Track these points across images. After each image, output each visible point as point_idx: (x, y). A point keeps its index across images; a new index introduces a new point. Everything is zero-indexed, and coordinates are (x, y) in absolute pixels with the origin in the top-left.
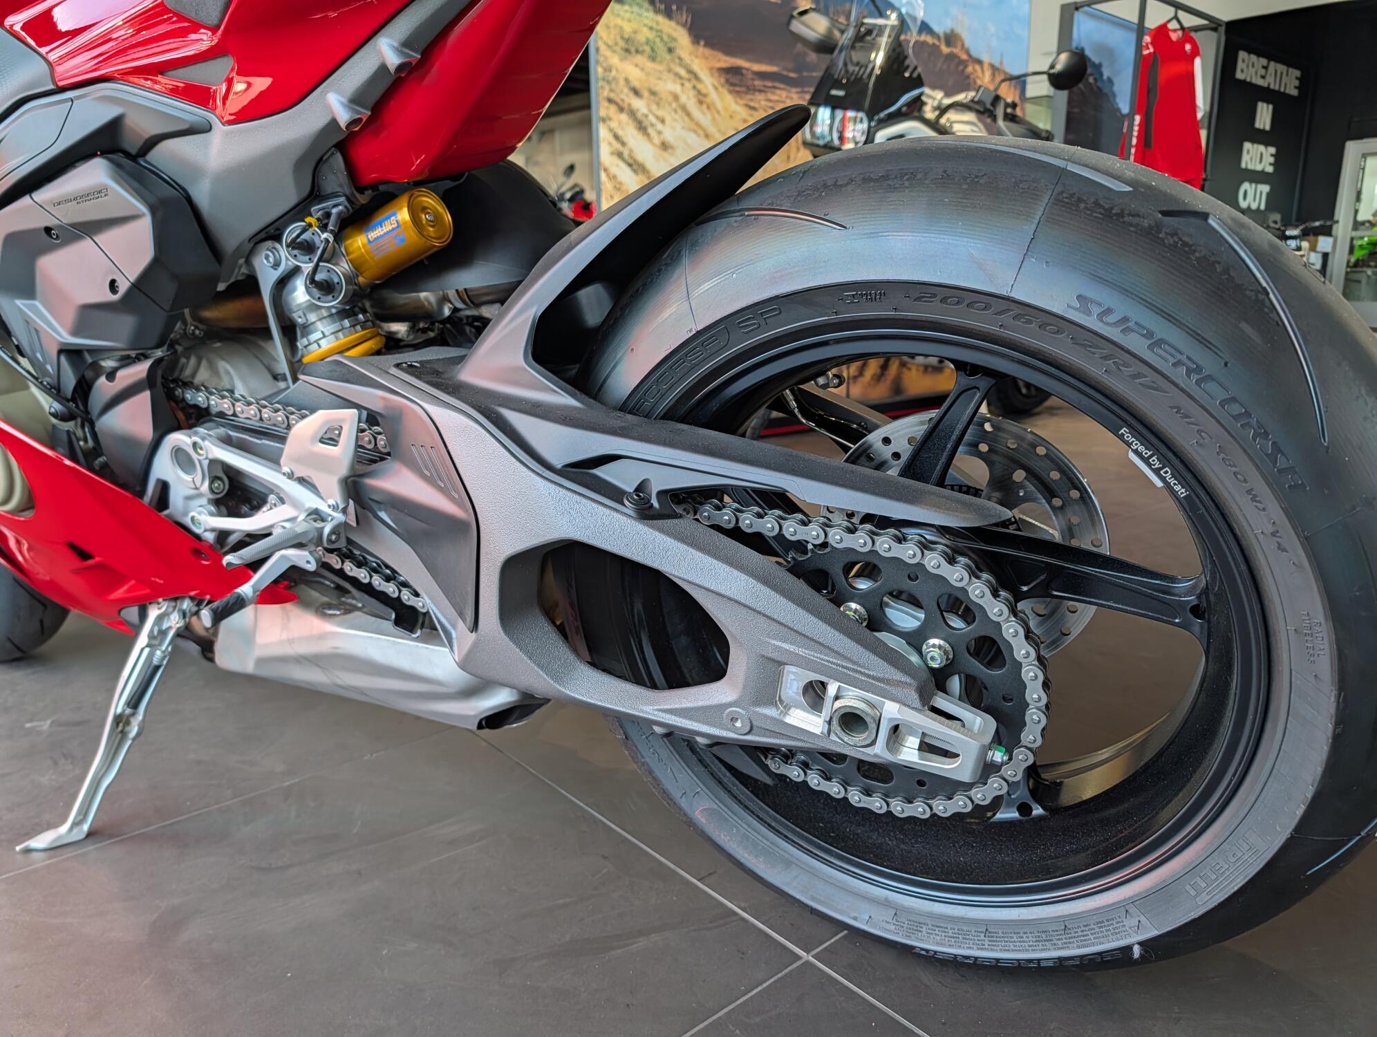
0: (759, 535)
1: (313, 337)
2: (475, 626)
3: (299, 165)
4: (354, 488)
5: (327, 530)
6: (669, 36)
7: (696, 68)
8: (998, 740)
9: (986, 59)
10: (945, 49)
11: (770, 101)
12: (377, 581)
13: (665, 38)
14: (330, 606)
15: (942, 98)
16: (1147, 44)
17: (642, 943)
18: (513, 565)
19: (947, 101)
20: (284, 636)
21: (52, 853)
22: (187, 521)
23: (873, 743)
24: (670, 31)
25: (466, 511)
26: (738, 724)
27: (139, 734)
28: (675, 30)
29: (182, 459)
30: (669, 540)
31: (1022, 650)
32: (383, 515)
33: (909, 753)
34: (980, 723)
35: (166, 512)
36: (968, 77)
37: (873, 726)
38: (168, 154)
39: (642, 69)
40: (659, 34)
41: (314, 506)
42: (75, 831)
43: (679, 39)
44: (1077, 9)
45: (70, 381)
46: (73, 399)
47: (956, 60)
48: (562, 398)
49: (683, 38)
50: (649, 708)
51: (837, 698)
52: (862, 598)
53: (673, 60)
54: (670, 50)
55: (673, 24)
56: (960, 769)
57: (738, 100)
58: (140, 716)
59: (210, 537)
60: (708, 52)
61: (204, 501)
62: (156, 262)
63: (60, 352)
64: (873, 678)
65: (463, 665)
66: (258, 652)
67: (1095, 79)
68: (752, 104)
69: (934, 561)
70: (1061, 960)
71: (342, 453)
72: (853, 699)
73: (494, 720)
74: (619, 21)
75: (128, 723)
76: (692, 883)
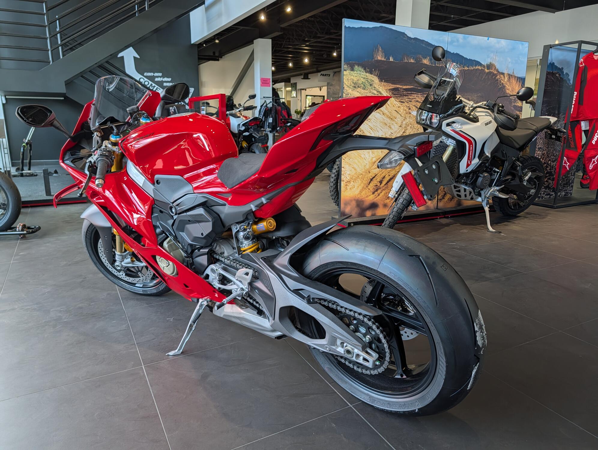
0: (332, 309)
1: (243, 245)
2: (274, 319)
3: (243, 215)
4: (250, 284)
5: (244, 293)
6: (371, 80)
7: (380, 90)
8: (378, 359)
9: (506, 72)
10: (487, 71)
11: (409, 98)
12: (254, 303)
13: (369, 81)
14: (243, 306)
15: (473, 104)
16: (582, 62)
17: (312, 396)
18: (282, 309)
19: (475, 105)
20: (231, 311)
21: (173, 356)
22: (213, 284)
23: (353, 357)
24: (372, 78)
25: (273, 296)
26: (327, 349)
27: (194, 330)
28: (373, 78)
29: (213, 271)
30: (313, 309)
31: (384, 341)
32: (256, 291)
33: (361, 361)
34: (375, 355)
35: (207, 280)
36: (497, 80)
37: (352, 354)
38: (217, 208)
39: (360, 93)
40: (367, 79)
41: (242, 287)
42: (179, 351)
43: (375, 81)
44: (551, 48)
45: (189, 251)
46: (190, 254)
47: (492, 74)
48: (295, 274)
49: (376, 80)
50: (309, 343)
51: (346, 346)
52: (354, 325)
53: (372, 88)
54: (371, 85)
55: (372, 75)
56: (370, 365)
57: (396, 100)
58: (195, 325)
59: (217, 288)
60: (385, 84)
61: (217, 280)
62: (212, 231)
63: (188, 245)
64: (354, 344)
65: (271, 326)
66: (224, 313)
67: (560, 75)
68: (402, 101)
69: (366, 320)
70: (404, 412)
71: (249, 278)
72: (349, 348)
73: (279, 337)
74: (352, 77)
75: (192, 327)
76: (328, 384)
